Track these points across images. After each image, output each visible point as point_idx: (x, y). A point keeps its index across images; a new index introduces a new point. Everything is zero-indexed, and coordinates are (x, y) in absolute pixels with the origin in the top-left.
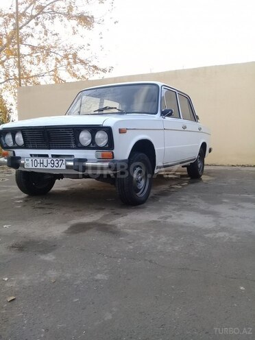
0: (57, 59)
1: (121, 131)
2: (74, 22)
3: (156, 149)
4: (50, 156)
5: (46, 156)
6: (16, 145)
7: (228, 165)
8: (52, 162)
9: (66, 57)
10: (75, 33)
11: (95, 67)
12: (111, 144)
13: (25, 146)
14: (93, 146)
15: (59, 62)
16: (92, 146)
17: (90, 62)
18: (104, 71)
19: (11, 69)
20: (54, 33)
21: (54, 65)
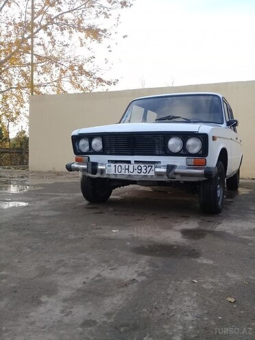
0: (62, 69)
1: (214, 138)
2: (83, 35)
3: (229, 158)
4: (132, 162)
5: (129, 162)
6: (92, 151)
7: (249, 179)
8: (140, 168)
9: (72, 68)
10: (82, 45)
11: (100, 80)
12: (204, 151)
13: (103, 152)
14: (184, 152)
15: (64, 73)
16: (182, 152)
17: (94, 74)
18: (109, 83)
19: (16, 78)
20: (65, 44)
21: (58, 75)
